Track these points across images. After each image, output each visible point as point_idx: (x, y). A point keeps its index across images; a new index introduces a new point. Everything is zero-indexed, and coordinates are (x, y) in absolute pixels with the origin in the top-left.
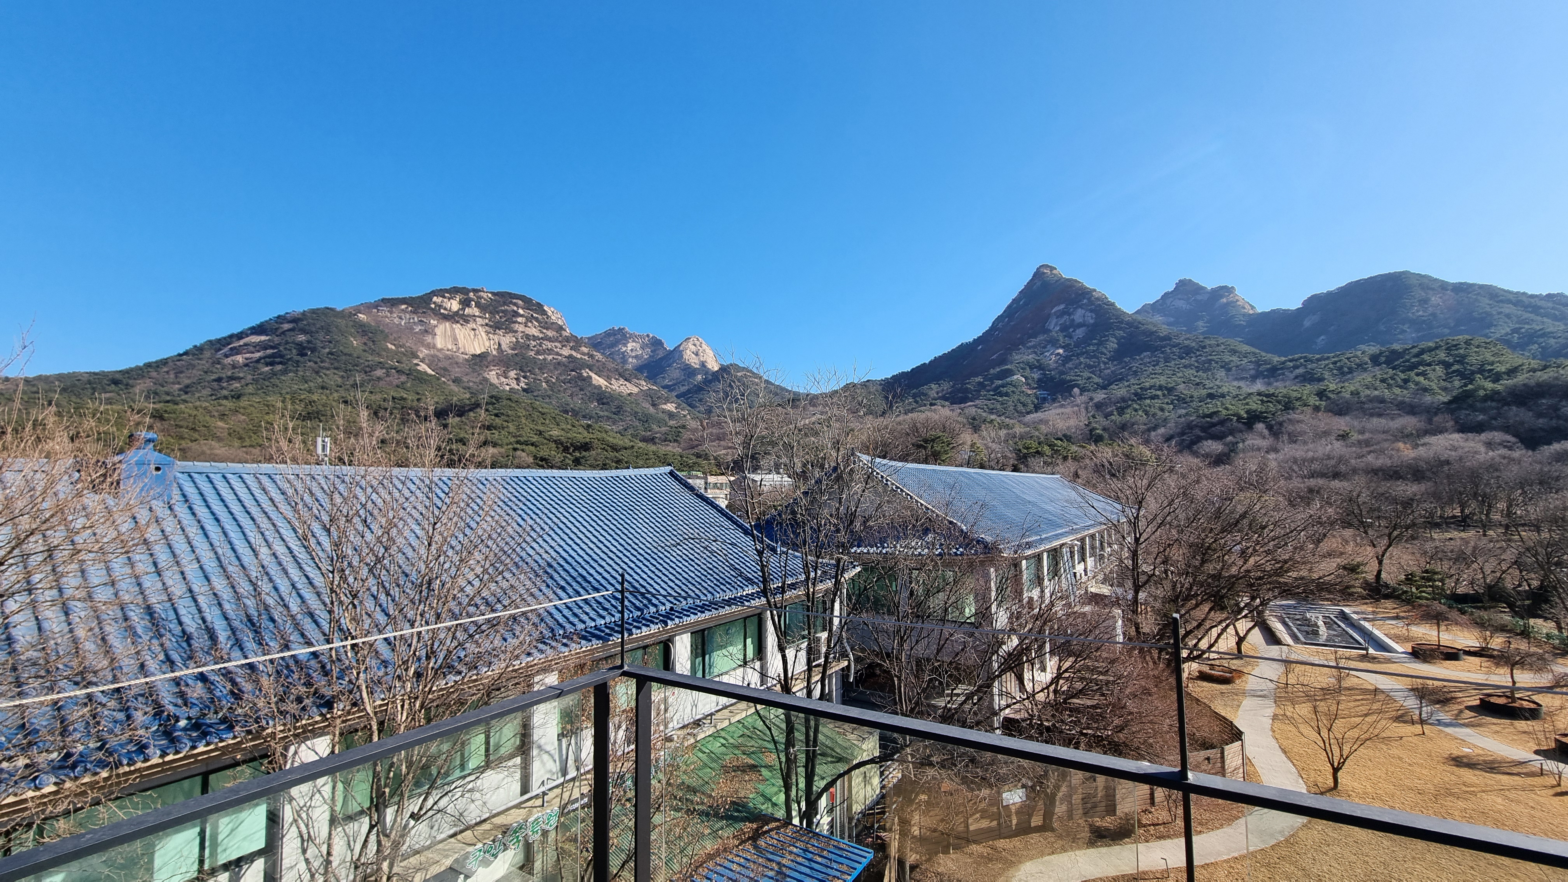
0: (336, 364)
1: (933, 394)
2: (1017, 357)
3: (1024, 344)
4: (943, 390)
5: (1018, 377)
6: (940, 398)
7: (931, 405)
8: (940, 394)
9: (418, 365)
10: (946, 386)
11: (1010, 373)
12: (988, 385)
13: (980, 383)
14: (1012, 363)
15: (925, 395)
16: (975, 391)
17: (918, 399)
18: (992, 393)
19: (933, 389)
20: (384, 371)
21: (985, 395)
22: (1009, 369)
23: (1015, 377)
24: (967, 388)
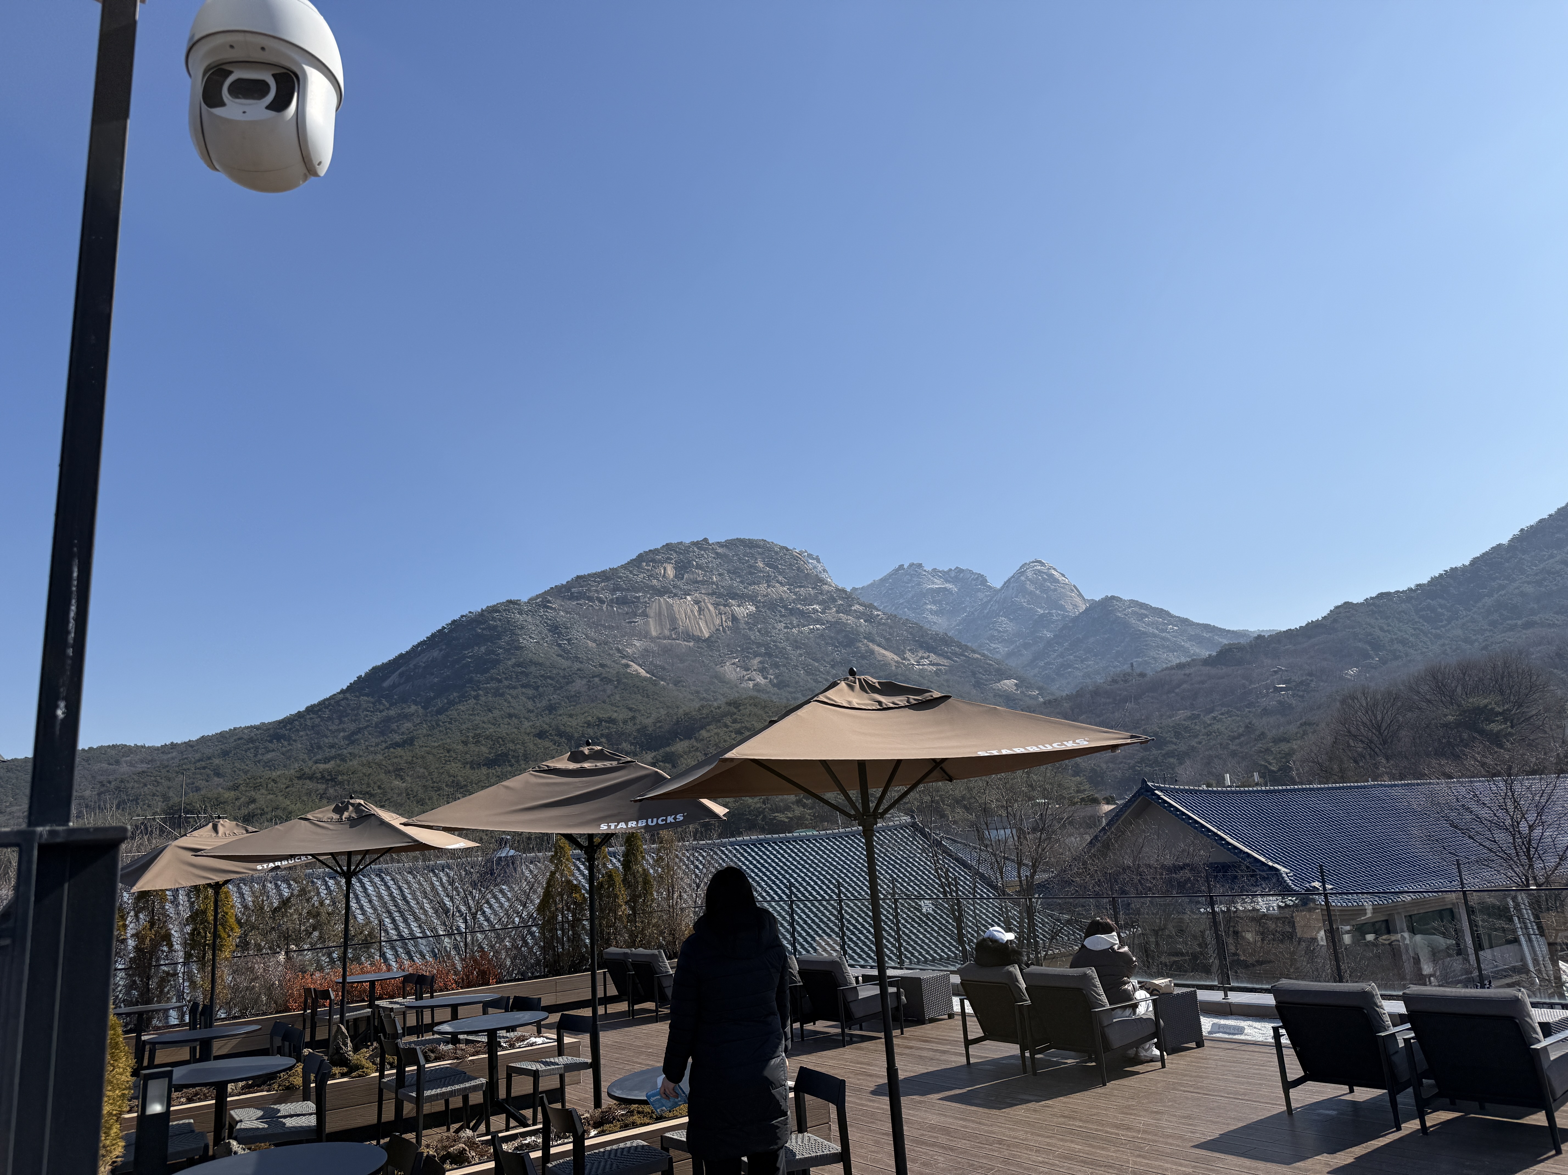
0: (524, 681)
9: (627, 666)
20: (584, 682)
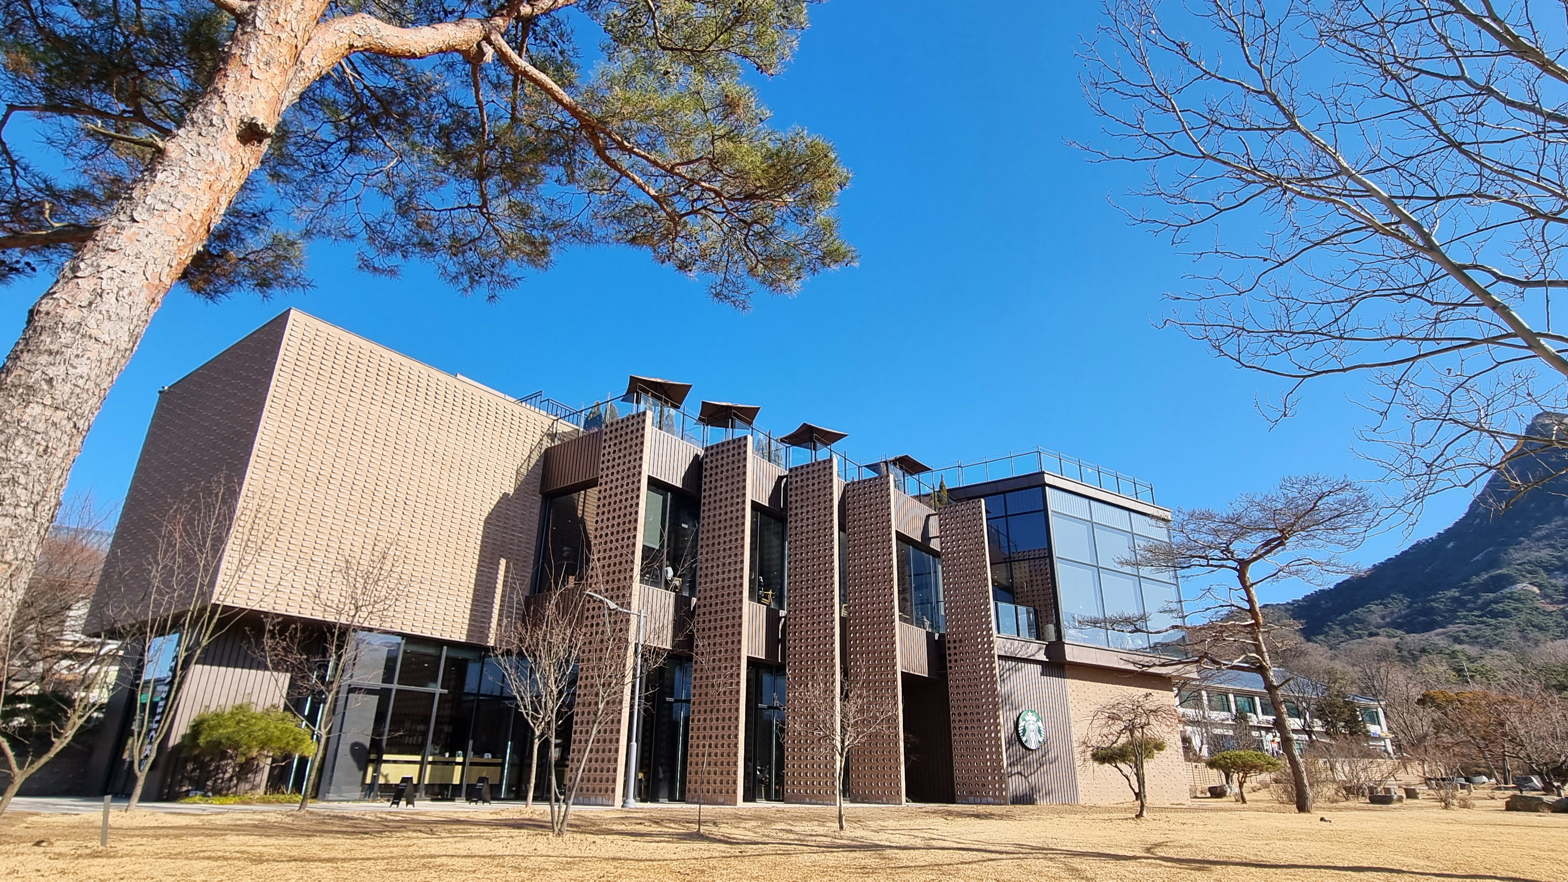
1: (1375, 619)
2: (1516, 555)
3: (1527, 535)
4: (1392, 613)
5: (1523, 586)
6: (1388, 625)
7: (1371, 635)
8: (1388, 620)
10: (1398, 605)
11: (1509, 580)
12: (1469, 601)
13: (1454, 599)
14: (1509, 564)
15: (1361, 621)
16: (1448, 611)
17: (1350, 628)
18: (1476, 613)
19: (1375, 613)
21: (1465, 617)
22: (1504, 575)
23: (1519, 586)
24: (1433, 608)
